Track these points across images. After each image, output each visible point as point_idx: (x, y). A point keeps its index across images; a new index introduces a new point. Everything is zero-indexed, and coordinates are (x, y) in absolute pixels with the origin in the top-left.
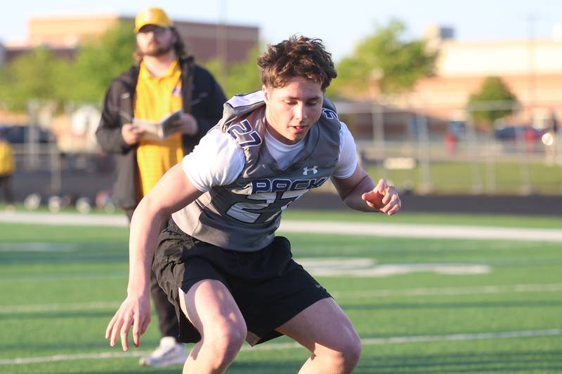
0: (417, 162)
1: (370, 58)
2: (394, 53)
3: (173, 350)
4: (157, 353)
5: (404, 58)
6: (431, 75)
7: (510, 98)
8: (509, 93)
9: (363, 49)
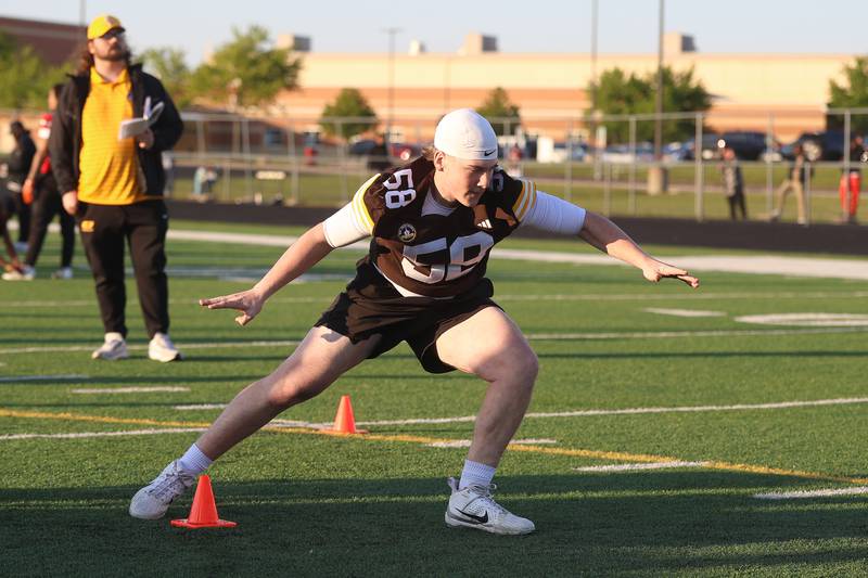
0: (288, 174)
1: (230, 67)
2: (254, 63)
3: (119, 344)
4: (107, 347)
5: (264, 68)
6: (292, 87)
7: (368, 113)
8: (368, 108)
9: (221, 56)
